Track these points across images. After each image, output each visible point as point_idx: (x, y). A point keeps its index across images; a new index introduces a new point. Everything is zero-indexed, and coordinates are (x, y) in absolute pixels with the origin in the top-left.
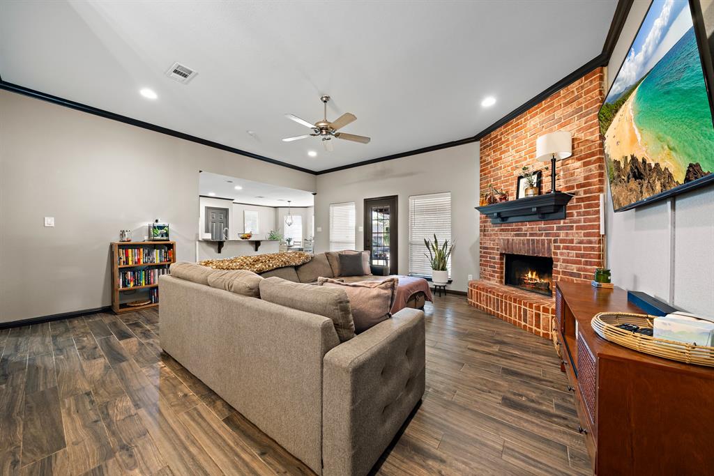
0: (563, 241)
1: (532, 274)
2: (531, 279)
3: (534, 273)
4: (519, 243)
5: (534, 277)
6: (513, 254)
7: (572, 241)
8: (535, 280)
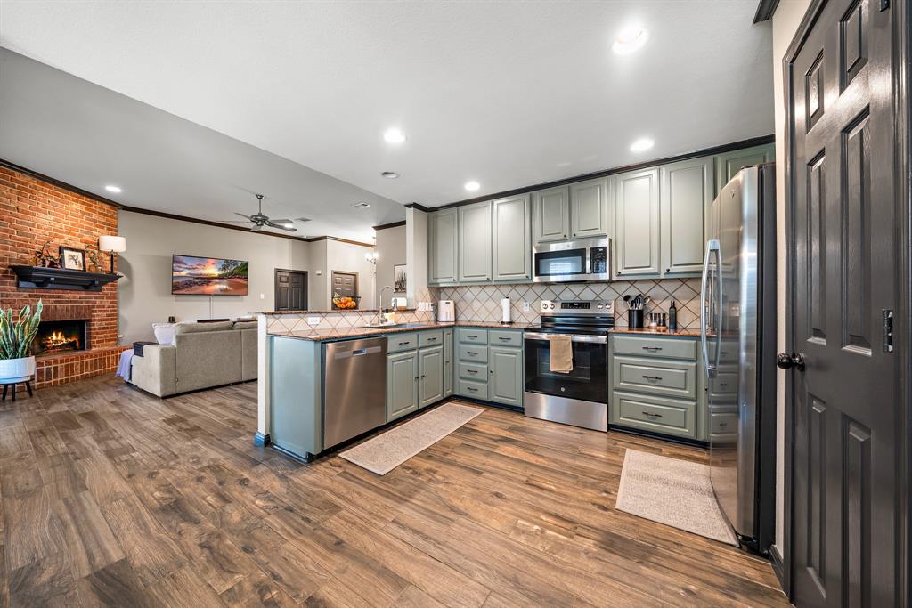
0: (98, 307)
1: (57, 336)
2: (56, 341)
3: (60, 334)
4: (62, 310)
5: (59, 338)
6: (55, 322)
7: (104, 307)
8: (61, 341)
